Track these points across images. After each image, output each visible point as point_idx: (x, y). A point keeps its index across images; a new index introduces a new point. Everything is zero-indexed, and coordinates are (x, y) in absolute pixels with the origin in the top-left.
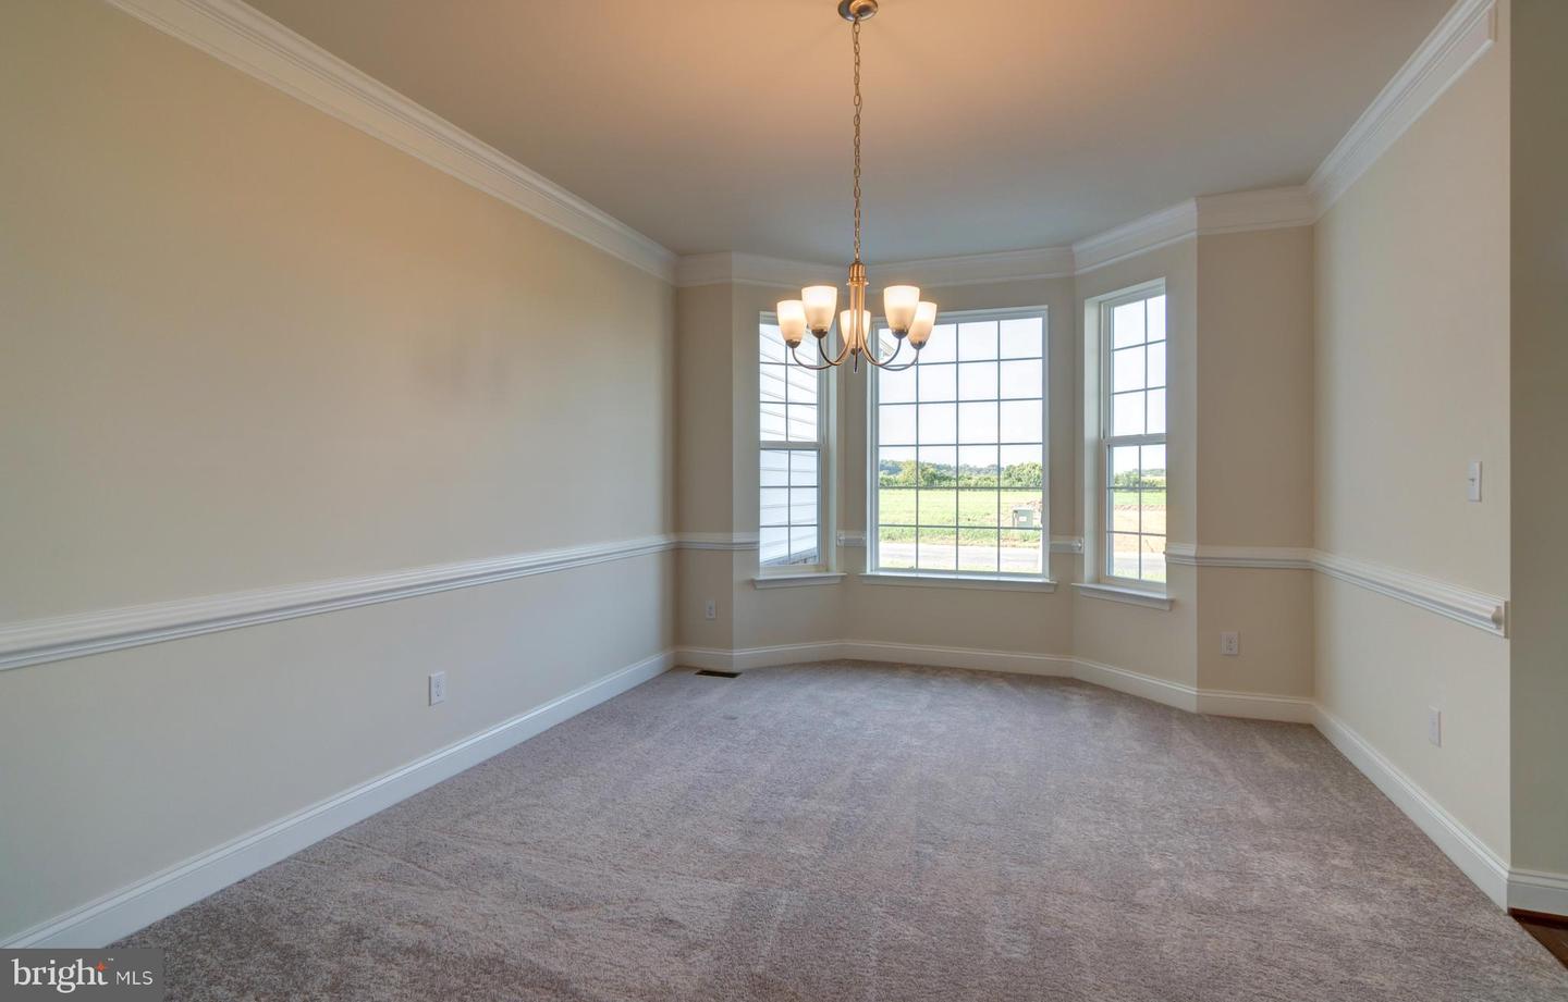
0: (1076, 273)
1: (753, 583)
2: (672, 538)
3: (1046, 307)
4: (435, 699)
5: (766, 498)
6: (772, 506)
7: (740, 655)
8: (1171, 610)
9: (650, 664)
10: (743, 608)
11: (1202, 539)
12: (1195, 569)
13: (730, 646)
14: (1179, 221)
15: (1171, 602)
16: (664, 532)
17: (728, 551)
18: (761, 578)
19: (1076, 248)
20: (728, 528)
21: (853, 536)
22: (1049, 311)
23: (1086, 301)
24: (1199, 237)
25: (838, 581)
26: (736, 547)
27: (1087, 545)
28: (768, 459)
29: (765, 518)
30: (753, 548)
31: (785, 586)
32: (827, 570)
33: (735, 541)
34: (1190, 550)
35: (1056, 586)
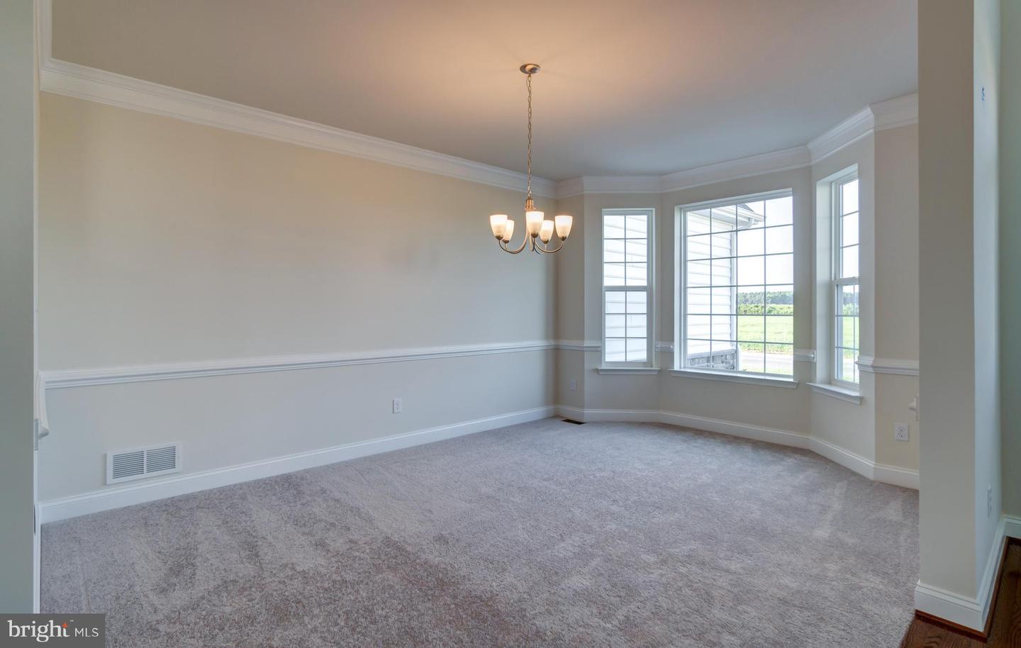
0: (812, 163)
1: (597, 371)
2: (552, 342)
3: (791, 189)
4: (396, 411)
5: (609, 321)
6: (613, 325)
7: (588, 413)
8: (861, 404)
9: (536, 412)
10: (590, 385)
11: (878, 354)
12: (874, 375)
13: (583, 407)
14: (861, 122)
15: (861, 399)
16: (547, 338)
17: (581, 352)
18: (603, 368)
19: (810, 146)
20: (581, 336)
21: (665, 345)
22: (793, 191)
23: (818, 183)
24: (876, 133)
25: (656, 373)
26: (585, 349)
27: (819, 357)
28: (609, 296)
29: (608, 333)
30: (599, 351)
31: (623, 373)
32: (652, 366)
33: (585, 345)
34: (869, 361)
35: (798, 384)
